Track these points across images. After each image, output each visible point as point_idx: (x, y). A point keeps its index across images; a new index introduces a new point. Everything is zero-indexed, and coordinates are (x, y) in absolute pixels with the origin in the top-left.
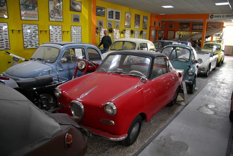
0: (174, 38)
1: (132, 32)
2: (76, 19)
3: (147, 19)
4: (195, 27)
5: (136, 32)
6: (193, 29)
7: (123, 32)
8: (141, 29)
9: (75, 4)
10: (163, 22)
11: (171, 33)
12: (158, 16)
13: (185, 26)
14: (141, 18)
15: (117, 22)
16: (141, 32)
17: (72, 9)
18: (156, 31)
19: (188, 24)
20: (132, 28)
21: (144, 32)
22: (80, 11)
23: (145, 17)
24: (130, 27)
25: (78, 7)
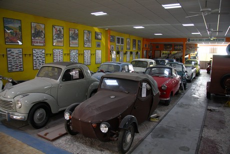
0: (160, 56)
1: (131, 53)
2: (99, 45)
3: (140, 43)
4: (176, 47)
5: (134, 53)
6: (175, 49)
7: (126, 53)
8: (137, 51)
9: (98, 35)
10: (151, 44)
11: (157, 53)
12: (147, 40)
13: (169, 46)
14: (137, 42)
15: (122, 46)
16: (137, 53)
17: (96, 38)
18: (147, 51)
19: (171, 45)
20: (131, 50)
21: (139, 53)
22: (101, 40)
23: (139, 41)
24: (129, 49)
25: (100, 36)
